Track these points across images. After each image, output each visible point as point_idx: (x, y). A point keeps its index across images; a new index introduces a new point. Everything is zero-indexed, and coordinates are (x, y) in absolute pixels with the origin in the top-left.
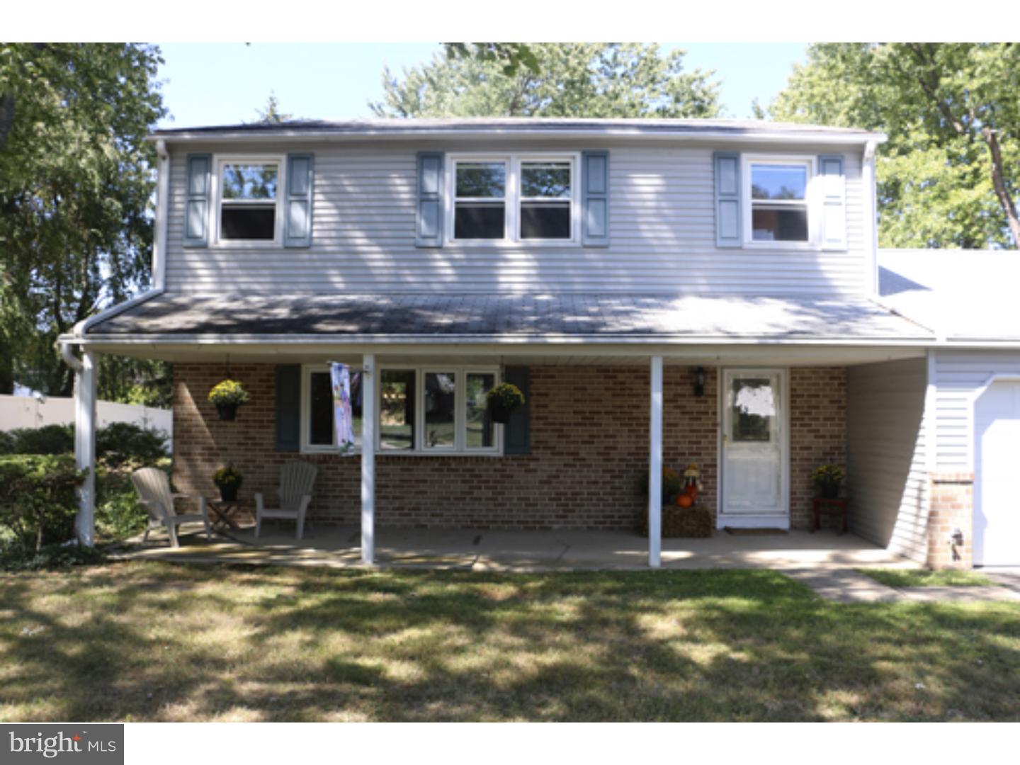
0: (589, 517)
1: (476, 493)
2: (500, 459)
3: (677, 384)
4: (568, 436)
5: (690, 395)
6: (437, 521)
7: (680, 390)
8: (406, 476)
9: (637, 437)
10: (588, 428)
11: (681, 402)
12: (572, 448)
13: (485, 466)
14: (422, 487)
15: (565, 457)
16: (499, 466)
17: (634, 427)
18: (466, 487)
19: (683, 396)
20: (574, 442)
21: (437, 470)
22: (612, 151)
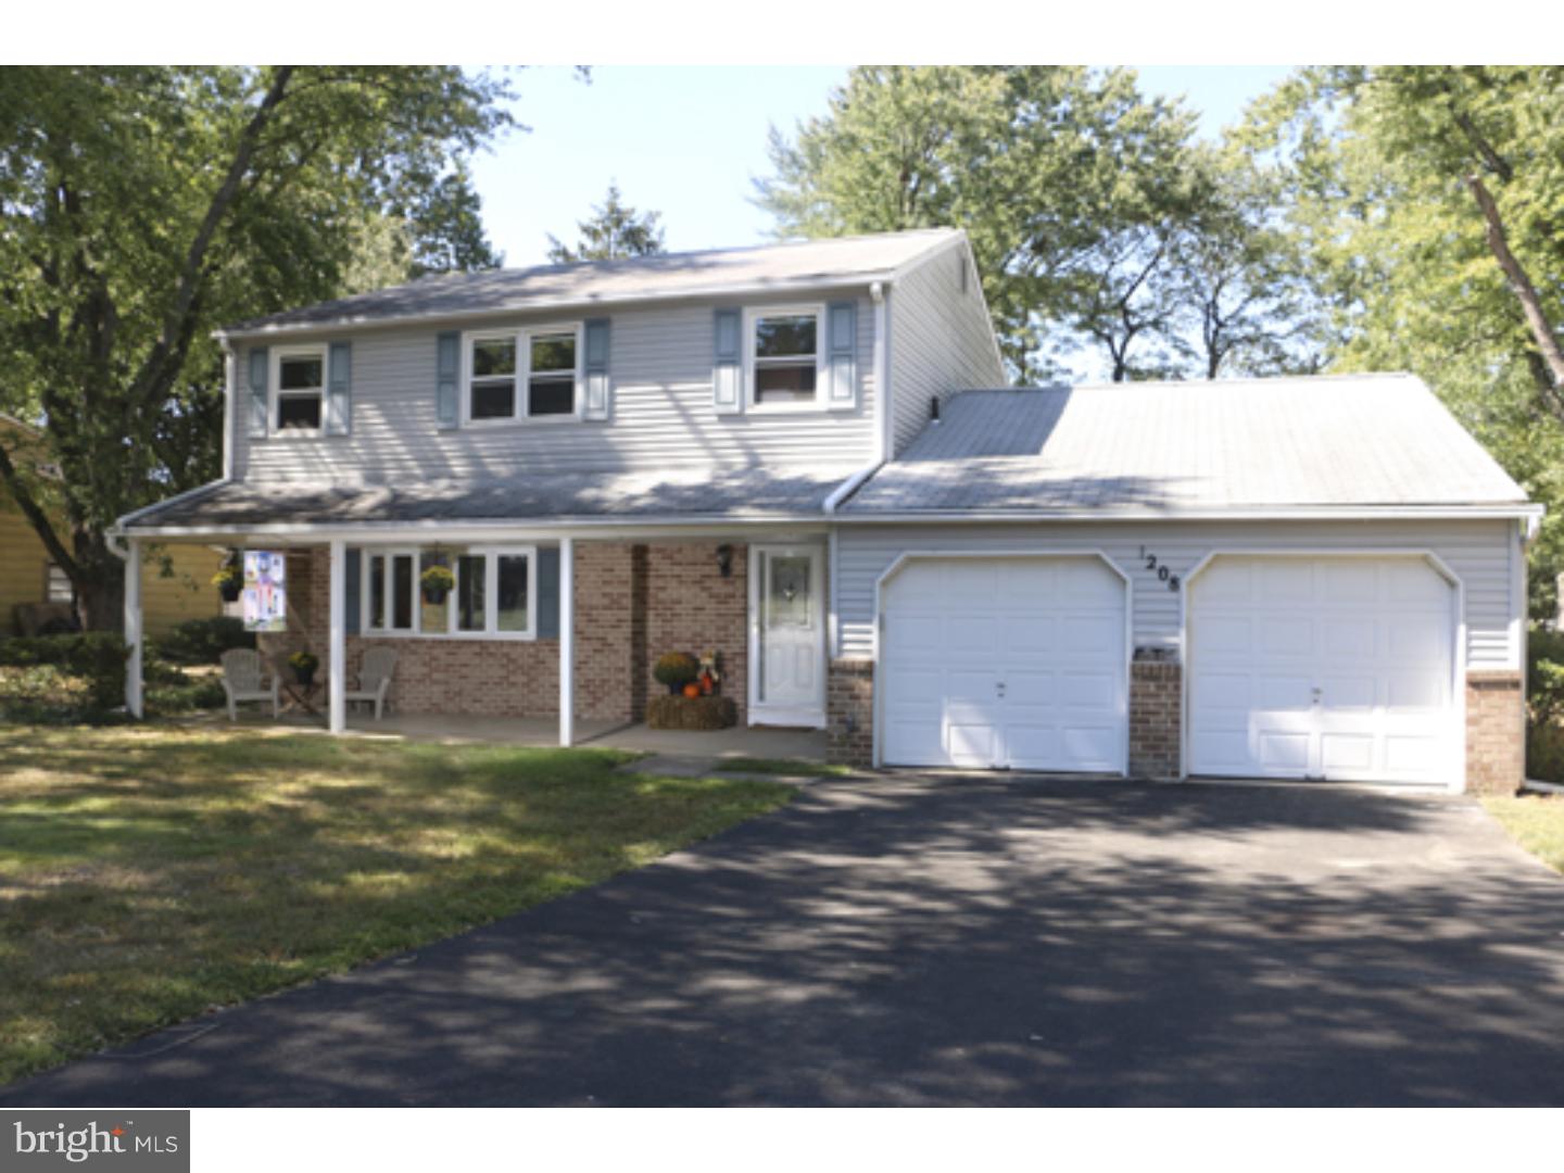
0: (617, 707)
1: (512, 679)
2: (532, 644)
3: (704, 564)
4: (596, 621)
5: (717, 576)
6: (478, 705)
7: (707, 570)
8: (450, 659)
9: (664, 621)
10: (615, 612)
11: (708, 583)
12: (600, 633)
13: (519, 650)
14: (465, 671)
15: (594, 642)
16: (532, 650)
17: (661, 612)
18: (503, 673)
19: (709, 576)
20: (603, 627)
21: (476, 654)
22: (614, 317)
